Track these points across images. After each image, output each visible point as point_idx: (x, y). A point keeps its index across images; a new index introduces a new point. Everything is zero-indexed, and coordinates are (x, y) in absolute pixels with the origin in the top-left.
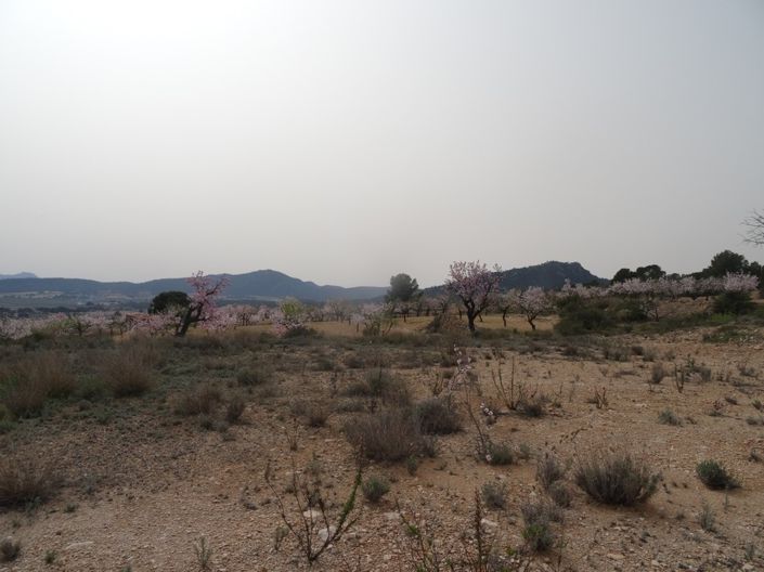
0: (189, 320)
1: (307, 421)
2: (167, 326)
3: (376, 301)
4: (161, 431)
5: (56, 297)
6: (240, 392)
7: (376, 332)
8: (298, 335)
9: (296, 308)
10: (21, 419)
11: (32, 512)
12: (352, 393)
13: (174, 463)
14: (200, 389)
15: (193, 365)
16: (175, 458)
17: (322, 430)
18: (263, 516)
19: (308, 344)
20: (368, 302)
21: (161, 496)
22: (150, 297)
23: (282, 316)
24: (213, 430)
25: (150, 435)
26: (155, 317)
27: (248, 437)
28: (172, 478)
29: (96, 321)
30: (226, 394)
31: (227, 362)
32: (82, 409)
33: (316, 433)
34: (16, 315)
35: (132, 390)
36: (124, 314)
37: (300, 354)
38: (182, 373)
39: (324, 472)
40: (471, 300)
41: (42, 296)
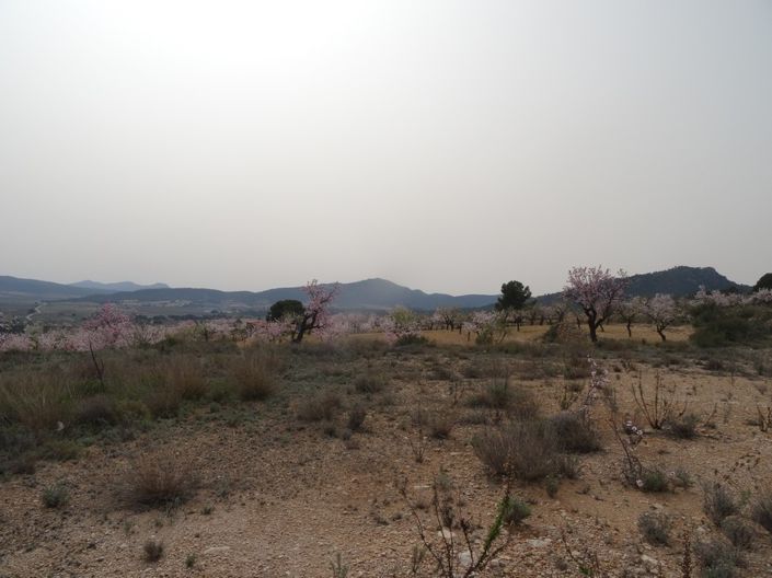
0: (305, 328)
1: (431, 432)
2: (284, 333)
3: (487, 309)
4: (287, 436)
5: (186, 306)
6: (359, 398)
7: (490, 340)
8: (409, 344)
9: (406, 316)
10: (159, 419)
11: (172, 512)
12: (473, 404)
13: (301, 470)
14: (321, 395)
15: (311, 370)
16: (302, 464)
17: (447, 442)
18: (396, 532)
19: (422, 352)
20: (479, 310)
21: (291, 503)
22: (268, 306)
23: (392, 324)
24: (336, 437)
25: (276, 439)
26: (272, 324)
27: (372, 446)
28: (299, 484)
29: (219, 328)
30: (346, 401)
31: (343, 369)
32: (213, 411)
33: (440, 446)
34: (152, 322)
35: (257, 394)
36: (245, 322)
37: (414, 362)
38: (301, 379)
39: (454, 488)
40: (592, 309)
41: (173, 305)
